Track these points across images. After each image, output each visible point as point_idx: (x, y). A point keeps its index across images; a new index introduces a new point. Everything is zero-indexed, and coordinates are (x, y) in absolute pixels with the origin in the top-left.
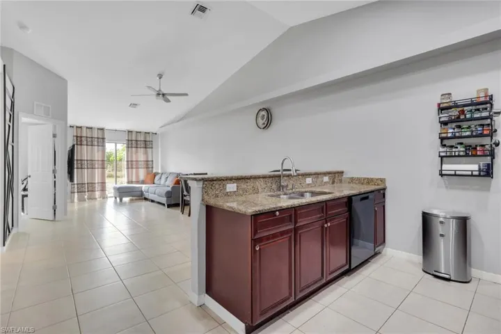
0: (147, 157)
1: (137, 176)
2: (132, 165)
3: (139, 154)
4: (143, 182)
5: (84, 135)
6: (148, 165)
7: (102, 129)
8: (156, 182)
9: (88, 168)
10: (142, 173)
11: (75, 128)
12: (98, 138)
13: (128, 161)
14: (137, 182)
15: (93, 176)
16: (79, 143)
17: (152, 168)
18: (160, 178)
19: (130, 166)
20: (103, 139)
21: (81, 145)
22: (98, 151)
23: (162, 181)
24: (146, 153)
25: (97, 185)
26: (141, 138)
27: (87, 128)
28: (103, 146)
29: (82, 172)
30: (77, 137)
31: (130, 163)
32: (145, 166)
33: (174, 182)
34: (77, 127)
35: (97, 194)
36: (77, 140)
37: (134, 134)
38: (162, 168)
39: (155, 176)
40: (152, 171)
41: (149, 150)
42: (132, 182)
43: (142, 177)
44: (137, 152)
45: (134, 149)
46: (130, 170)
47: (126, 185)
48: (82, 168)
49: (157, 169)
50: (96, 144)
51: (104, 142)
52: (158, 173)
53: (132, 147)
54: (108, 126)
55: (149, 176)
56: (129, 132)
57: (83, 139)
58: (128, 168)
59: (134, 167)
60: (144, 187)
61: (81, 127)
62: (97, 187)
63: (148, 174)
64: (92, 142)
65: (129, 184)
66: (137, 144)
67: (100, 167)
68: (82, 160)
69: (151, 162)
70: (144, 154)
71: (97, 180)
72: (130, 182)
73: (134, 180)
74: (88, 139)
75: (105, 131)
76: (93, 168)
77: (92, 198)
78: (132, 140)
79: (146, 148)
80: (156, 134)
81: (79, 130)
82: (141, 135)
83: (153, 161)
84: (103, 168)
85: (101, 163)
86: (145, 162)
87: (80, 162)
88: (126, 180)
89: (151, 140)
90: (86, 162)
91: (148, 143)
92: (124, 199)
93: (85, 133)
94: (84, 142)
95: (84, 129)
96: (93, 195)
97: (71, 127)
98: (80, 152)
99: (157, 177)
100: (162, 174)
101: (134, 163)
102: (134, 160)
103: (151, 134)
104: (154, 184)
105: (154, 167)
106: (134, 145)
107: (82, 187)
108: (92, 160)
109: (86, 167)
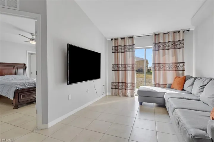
0: (177, 59)
1: (165, 78)
2: (159, 67)
3: (167, 56)
4: (170, 87)
5: (119, 44)
6: (178, 67)
7: (132, 37)
10: (170, 77)
11: (114, 40)
12: (129, 45)
13: (154, 64)
14: (165, 86)
15: (125, 77)
16: (116, 51)
17: (183, 70)
18: (192, 85)
19: (157, 69)
20: (133, 45)
21: (118, 52)
22: (129, 57)
23: (195, 90)
24: (175, 55)
25: (129, 84)
26: (169, 38)
27: (121, 38)
28: (133, 51)
30: (115, 47)
31: (157, 65)
32: (174, 68)
34: (115, 39)
35: (129, 92)
36: (115, 49)
38: (197, 71)
39: (185, 81)
40: (183, 74)
41: (179, 51)
42: (159, 85)
43: (170, 80)
44: (164, 55)
45: (161, 51)
46: (157, 72)
48: (118, 70)
49: (190, 71)
50: (128, 50)
52: (190, 77)
53: (159, 50)
56: (155, 35)
57: (119, 47)
58: (155, 71)
59: (161, 69)
60: (167, 93)
61: (117, 39)
62: (129, 86)
63: (176, 77)
64: (125, 49)
65: (155, 86)
66: (164, 46)
67: (131, 69)
68: (118, 64)
69: (181, 64)
70: (173, 56)
71: (129, 80)
72: (157, 85)
73: (161, 83)
74: (122, 47)
75: (134, 38)
76: (125, 71)
77: (125, 95)
78: (159, 43)
79: (175, 49)
80: (189, 31)
81: (117, 41)
82: (169, 35)
83: (184, 63)
84: (133, 70)
85: (131, 66)
86: (175, 65)
87: (117, 66)
88: (153, 83)
89: (181, 39)
90: (121, 65)
91: (178, 43)
92: (143, 103)
93: (121, 43)
94: (120, 50)
95: (120, 40)
96: (126, 93)
97: (112, 40)
98: (117, 58)
99: (188, 83)
100: (195, 79)
101: (161, 65)
102: (161, 62)
103: (181, 33)
104: (183, 90)
105: (185, 70)
106: (161, 47)
107: (118, 85)
108: (125, 64)
109: (121, 69)
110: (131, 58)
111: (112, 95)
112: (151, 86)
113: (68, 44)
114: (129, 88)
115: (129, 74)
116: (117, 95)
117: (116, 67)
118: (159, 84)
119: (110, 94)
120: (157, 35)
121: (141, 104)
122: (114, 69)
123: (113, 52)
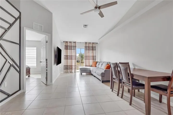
0: (93, 54)
1: (89, 63)
2: (87, 58)
3: (90, 53)
4: (91, 66)
6: (94, 58)
7: (75, 42)
9: (70, 59)
10: (91, 62)
11: (65, 42)
12: (73, 46)
13: (85, 56)
14: (89, 66)
15: (72, 62)
17: (96, 59)
18: (99, 65)
19: (86, 59)
20: (75, 46)
21: (67, 49)
24: (93, 52)
25: (73, 66)
26: (91, 45)
27: (69, 42)
28: (75, 49)
29: (67, 60)
30: (66, 46)
31: (86, 57)
33: (106, 67)
34: (66, 42)
36: (66, 47)
37: (88, 44)
38: (100, 60)
39: (96, 63)
40: (96, 61)
43: (91, 64)
44: (89, 52)
45: (88, 51)
46: (86, 60)
47: (84, 67)
48: (67, 59)
49: (98, 60)
50: (73, 49)
52: (98, 62)
54: (77, 41)
56: (85, 43)
57: (68, 46)
58: (85, 59)
59: (88, 59)
60: (91, 68)
61: (67, 42)
62: (73, 67)
63: (94, 62)
64: (71, 48)
65: (85, 66)
66: (89, 48)
67: (74, 59)
68: (67, 56)
69: (95, 57)
70: (92, 53)
71: (73, 64)
73: (88, 65)
74: (70, 47)
75: (76, 43)
76: (72, 59)
77: (71, 72)
78: (87, 47)
79: (93, 50)
80: (97, 43)
81: (67, 43)
83: (96, 56)
85: (74, 57)
86: (93, 57)
87: (67, 57)
89: (95, 46)
90: (69, 56)
91: (94, 48)
92: (83, 74)
93: (69, 44)
94: (69, 48)
96: (72, 71)
97: (64, 42)
98: (67, 52)
99: (98, 64)
100: (100, 62)
102: (88, 56)
103: (95, 44)
104: (96, 67)
107: (68, 67)
108: (71, 56)
109: (69, 59)
110: (74, 53)
111: (64, 73)
113: (57, 47)
114: (73, 68)
115: (74, 61)
116: (66, 73)
118: (87, 66)
119: (63, 72)
120: (86, 43)
121: (81, 74)
122: (65, 59)
123: (65, 49)
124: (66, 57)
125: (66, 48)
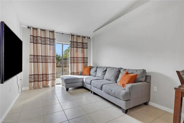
0: (84, 55)
1: (77, 69)
2: (74, 60)
3: (79, 52)
4: (81, 74)
5: (39, 35)
6: (85, 60)
7: (53, 32)
8: (91, 73)
11: (32, 29)
12: (50, 39)
13: (71, 58)
14: (77, 74)
15: (46, 69)
19: (72, 62)
20: (54, 39)
21: (37, 43)
22: (50, 50)
24: (83, 52)
25: (49, 75)
26: (80, 40)
27: (41, 30)
28: (54, 45)
30: (33, 36)
32: (82, 61)
34: (33, 28)
35: (50, 83)
36: (33, 39)
37: (75, 37)
39: (90, 69)
40: (87, 65)
41: (85, 50)
43: (80, 70)
44: (77, 51)
45: (75, 49)
47: (70, 76)
48: (37, 62)
50: (48, 43)
51: (54, 42)
52: (92, 67)
54: (56, 30)
55: (87, 69)
57: (38, 38)
58: (71, 63)
59: (75, 62)
60: (85, 78)
61: (36, 29)
62: (50, 77)
63: (85, 67)
64: (45, 41)
65: (72, 75)
66: (77, 45)
67: (52, 61)
68: (37, 56)
69: (86, 59)
71: (50, 72)
72: (72, 73)
73: (75, 71)
74: (42, 39)
75: (55, 33)
76: (46, 62)
77: (46, 86)
78: (74, 42)
79: (83, 48)
80: (89, 38)
81: (35, 31)
82: (80, 38)
84: (54, 62)
85: (52, 58)
86: (83, 59)
87: (36, 57)
88: (70, 72)
89: (86, 42)
90: (41, 57)
91: (85, 44)
94: (40, 41)
95: (39, 31)
96: (47, 84)
97: (28, 27)
98: (35, 49)
99: (93, 70)
100: (97, 68)
101: (75, 59)
102: (75, 57)
103: (86, 38)
104: (90, 75)
105: (88, 62)
106: (75, 46)
107: (38, 77)
108: (45, 56)
109: (41, 61)
110: (51, 51)
111: (30, 89)
112: (69, 74)
114: (49, 79)
115: (50, 66)
116: (35, 88)
117: (35, 59)
118: (74, 73)
119: (28, 88)
120: (72, 35)
121: (68, 90)
122: (32, 61)
123: (31, 42)
124: (34, 58)
125: (35, 40)
